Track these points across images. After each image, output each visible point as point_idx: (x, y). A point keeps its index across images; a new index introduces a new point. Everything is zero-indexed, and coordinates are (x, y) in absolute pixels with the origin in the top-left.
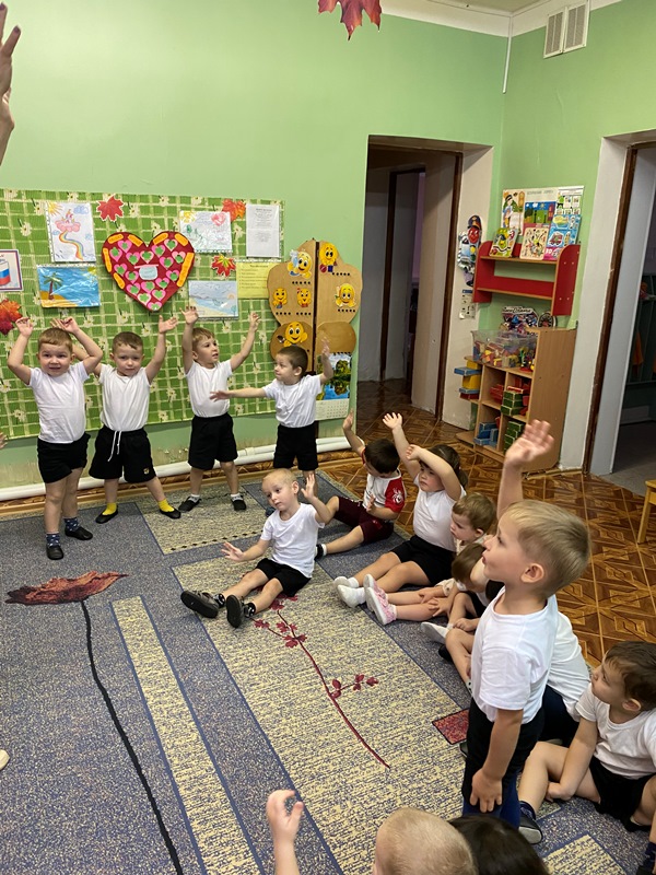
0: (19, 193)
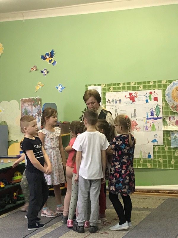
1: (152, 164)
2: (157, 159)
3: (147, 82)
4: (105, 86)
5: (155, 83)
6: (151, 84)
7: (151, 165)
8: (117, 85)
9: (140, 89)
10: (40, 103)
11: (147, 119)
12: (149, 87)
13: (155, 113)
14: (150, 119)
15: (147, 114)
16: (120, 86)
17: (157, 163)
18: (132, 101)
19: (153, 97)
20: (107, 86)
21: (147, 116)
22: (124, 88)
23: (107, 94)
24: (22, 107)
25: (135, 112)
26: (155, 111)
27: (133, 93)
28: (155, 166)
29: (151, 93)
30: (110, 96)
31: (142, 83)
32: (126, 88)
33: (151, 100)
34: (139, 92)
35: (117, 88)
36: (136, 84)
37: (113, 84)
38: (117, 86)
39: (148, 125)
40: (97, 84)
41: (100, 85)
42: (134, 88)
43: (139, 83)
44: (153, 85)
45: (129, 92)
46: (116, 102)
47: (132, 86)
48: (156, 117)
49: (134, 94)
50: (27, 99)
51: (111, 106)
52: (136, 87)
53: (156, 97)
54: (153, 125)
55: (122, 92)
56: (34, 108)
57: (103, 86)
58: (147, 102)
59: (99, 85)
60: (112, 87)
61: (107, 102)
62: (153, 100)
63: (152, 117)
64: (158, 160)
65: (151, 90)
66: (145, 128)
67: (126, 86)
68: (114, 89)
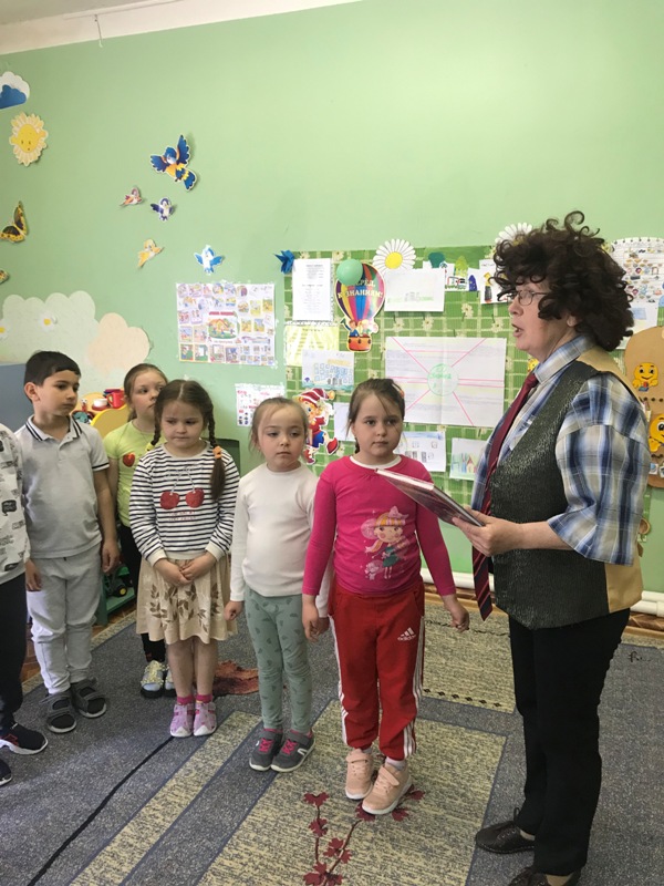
0: (345, 254)
4: (342, 257)
20: (349, 258)
37: (370, 252)
40: (318, 250)
41: (326, 255)
57: (337, 258)
59: (323, 255)
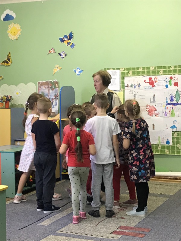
1: (171, 151)
2: (175, 146)
3: (167, 67)
4: (123, 70)
5: (176, 68)
6: (171, 69)
7: (169, 151)
8: (136, 69)
9: (160, 74)
10: (57, 86)
11: (167, 105)
12: (170, 71)
13: (174, 99)
14: (170, 104)
15: (167, 100)
16: (140, 70)
17: (176, 150)
18: (151, 86)
19: (173, 82)
20: (126, 70)
21: (167, 102)
22: (143, 73)
23: (126, 78)
24: (39, 90)
25: (154, 97)
26: (175, 96)
27: (153, 77)
28: (173, 152)
29: (171, 78)
30: (129, 81)
31: (163, 68)
32: (146, 72)
33: (171, 85)
34: (159, 77)
35: (136, 72)
36: (156, 69)
37: (133, 68)
38: (136, 71)
39: (167, 111)
40: (116, 68)
41: (119, 69)
42: (154, 73)
43: (159, 68)
44: (174, 70)
45: (148, 77)
46: (135, 86)
47: (152, 71)
48: (176, 103)
49: (153, 79)
50: (45, 82)
51: (129, 91)
52: (156, 71)
53: (176, 82)
54: (173, 110)
55: (141, 76)
56: (51, 91)
57: (122, 70)
58: (166, 88)
59: (117, 69)
60: (131, 72)
61: (126, 87)
62: (173, 85)
63: (172, 102)
64: (177, 147)
65: (171, 75)
66: (164, 114)
67: (146, 70)
68: (134, 73)
